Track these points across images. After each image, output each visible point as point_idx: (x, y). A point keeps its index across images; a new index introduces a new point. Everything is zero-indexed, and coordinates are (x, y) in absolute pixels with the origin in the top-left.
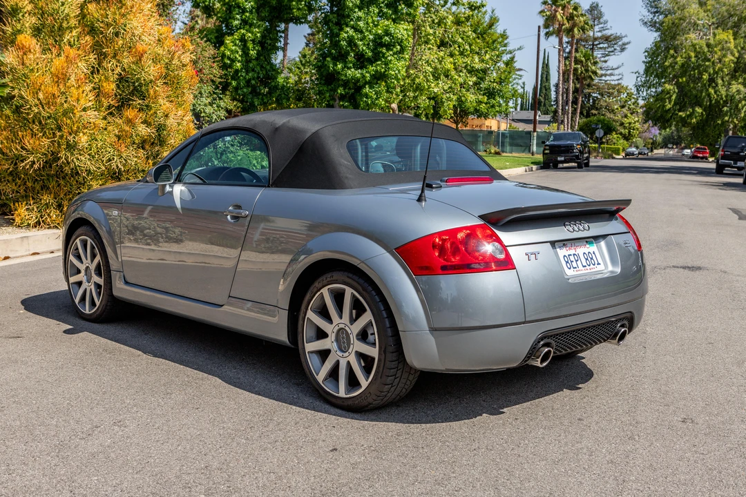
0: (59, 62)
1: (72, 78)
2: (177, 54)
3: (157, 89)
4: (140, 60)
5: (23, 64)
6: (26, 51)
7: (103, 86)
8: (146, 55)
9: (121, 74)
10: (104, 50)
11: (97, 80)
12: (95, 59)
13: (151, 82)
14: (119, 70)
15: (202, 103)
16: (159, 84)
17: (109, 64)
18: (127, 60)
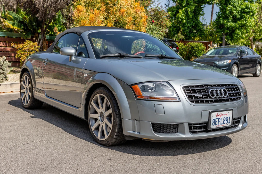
0: (92, 16)
1: (97, 22)
2: (138, 13)
3: (129, 26)
4: (122, 15)
5: (79, 16)
6: (80, 11)
7: (108, 25)
8: (124, 13)
9: (116, 20)
10: (109, 11)
11: (106, 22)
12: (106, 14)
13: (127, 24)
14: (115, 19)
15: (153, 33)
16: (130, 24)
17: (111, 17)
18: (118, 15)
